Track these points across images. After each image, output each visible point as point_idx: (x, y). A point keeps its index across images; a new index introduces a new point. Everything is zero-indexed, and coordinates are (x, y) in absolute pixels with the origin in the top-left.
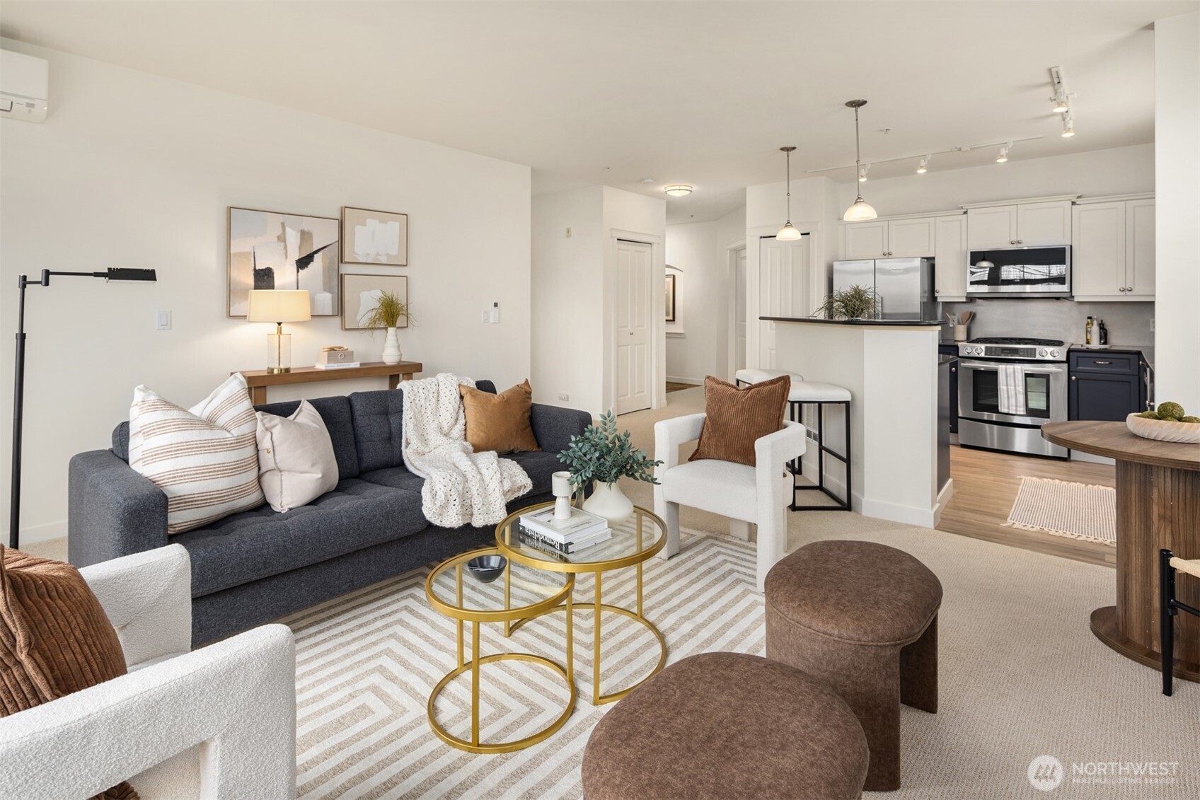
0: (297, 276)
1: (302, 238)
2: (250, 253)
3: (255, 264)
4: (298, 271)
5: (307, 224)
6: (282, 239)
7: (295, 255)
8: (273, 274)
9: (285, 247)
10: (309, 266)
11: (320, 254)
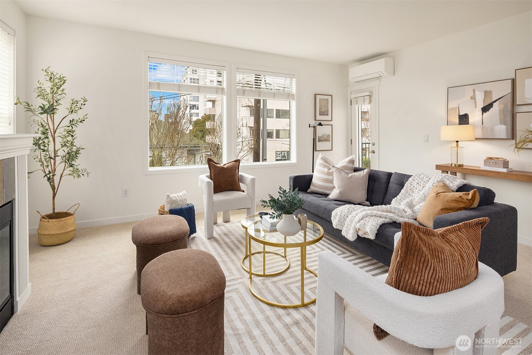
0: (482, 116)
1: (485, 96)
2: (457, 107)
3: (459, 113)
4: (483, 114)
5: (488, 87)
6: (473, 98)
7: (481, 105)
8: (468, 116)
9: (475, 102)
10: (490, 110)
11: (498, 102)
